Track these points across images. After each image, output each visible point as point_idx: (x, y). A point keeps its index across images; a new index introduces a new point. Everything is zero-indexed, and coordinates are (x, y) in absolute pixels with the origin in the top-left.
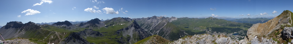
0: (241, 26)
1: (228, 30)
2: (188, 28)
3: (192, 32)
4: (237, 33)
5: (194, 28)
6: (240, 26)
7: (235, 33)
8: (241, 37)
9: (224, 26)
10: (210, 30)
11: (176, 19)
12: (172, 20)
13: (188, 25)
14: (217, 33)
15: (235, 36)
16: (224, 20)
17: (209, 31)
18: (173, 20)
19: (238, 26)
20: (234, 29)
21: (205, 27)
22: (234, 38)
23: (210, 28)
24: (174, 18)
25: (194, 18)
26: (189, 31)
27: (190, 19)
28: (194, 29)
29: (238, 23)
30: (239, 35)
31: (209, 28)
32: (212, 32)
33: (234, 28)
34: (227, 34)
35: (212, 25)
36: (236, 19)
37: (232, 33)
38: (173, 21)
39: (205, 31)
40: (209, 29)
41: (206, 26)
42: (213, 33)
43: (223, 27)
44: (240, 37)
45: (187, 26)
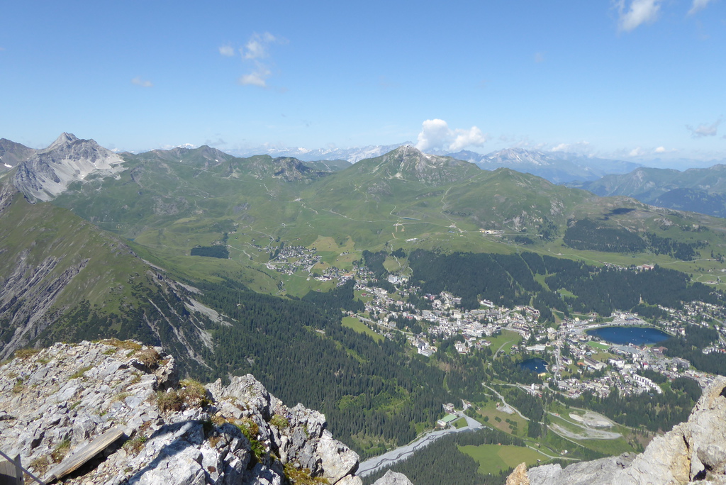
0: (703, 259)
1: (553, 284)
2: (220, 252)
3: (254, 296)
4: (641, 322)
5: (274, 257)
6: (685, 252)
7: (620, 318)
8: (692, 373)
9: (528, 241)
10: (393, 280)
11: (108, 165)
12: (66, 178)
13: (218, 228)
14: (463, 307)
15: (617, 348)
16: (526, 176)
17: (390, 288)
18: (80, 170)
19: (662, 245)
20: (608, 275)
21: (350, 252)
22: (599, 374)
23: (399, 254)
24: (89, 150)
25: (266, 158)
26: (230, 283)
27: (233, 162)
28: (271, 266)
29: (676, 217)
30: (672, 347)
31: (382, 256)
32: (412, 299)
33: (618, 262)
34: (547, 319)
35: (412, 231)
36: (652, 173)
37: (584, 312)
38: (75, 186)
39: (351, 283)
40: (388, 264)
41: (358, 241)
42: (428, 306)
43: (519, 248)
44: (674, 374)
45: (214, 240)
